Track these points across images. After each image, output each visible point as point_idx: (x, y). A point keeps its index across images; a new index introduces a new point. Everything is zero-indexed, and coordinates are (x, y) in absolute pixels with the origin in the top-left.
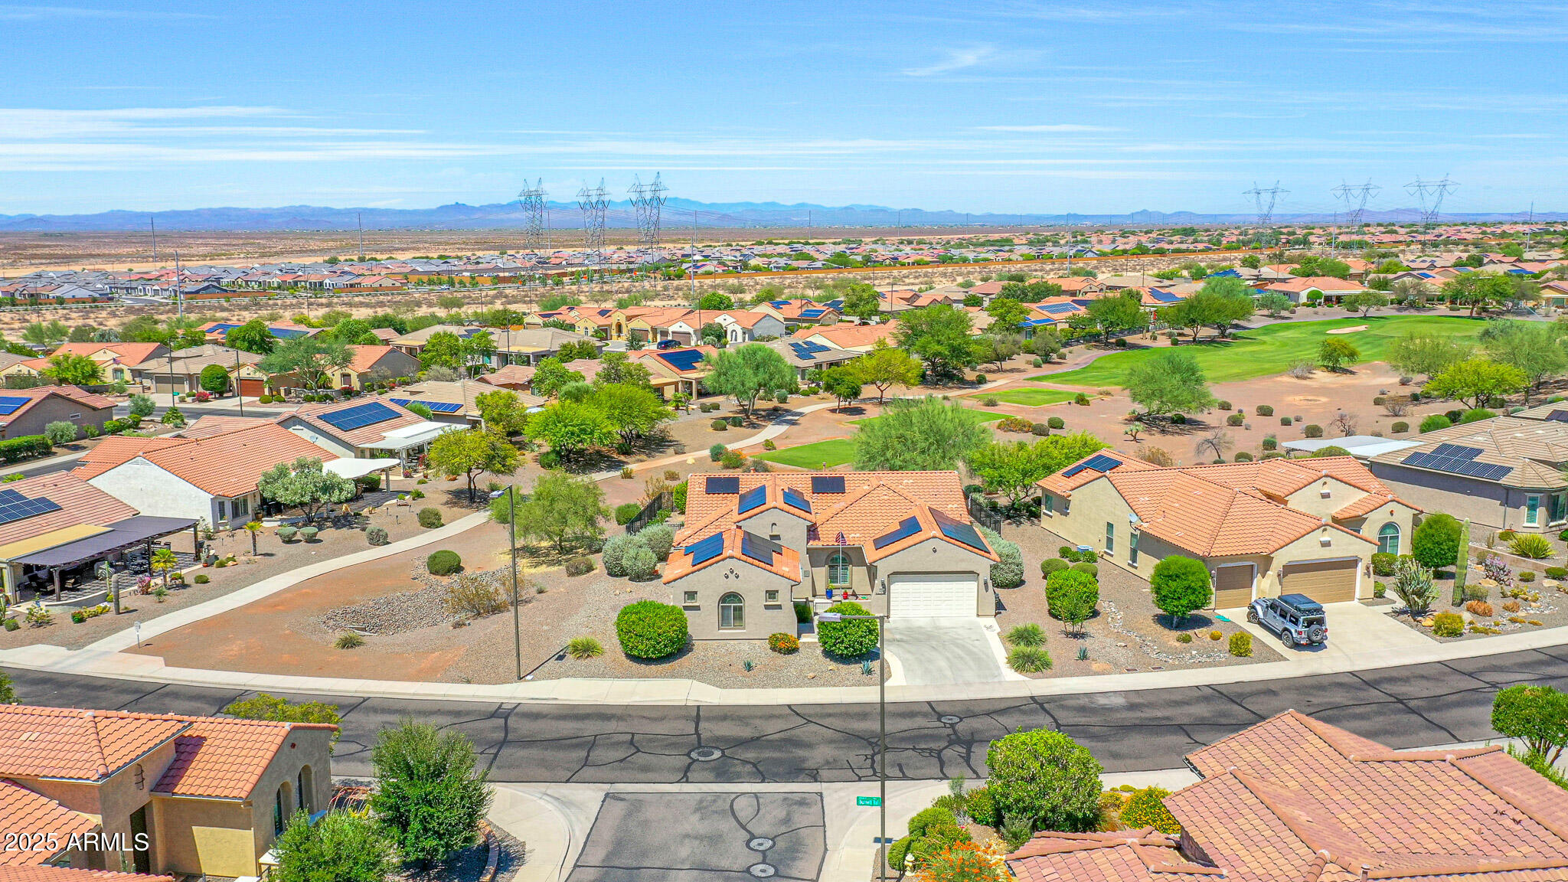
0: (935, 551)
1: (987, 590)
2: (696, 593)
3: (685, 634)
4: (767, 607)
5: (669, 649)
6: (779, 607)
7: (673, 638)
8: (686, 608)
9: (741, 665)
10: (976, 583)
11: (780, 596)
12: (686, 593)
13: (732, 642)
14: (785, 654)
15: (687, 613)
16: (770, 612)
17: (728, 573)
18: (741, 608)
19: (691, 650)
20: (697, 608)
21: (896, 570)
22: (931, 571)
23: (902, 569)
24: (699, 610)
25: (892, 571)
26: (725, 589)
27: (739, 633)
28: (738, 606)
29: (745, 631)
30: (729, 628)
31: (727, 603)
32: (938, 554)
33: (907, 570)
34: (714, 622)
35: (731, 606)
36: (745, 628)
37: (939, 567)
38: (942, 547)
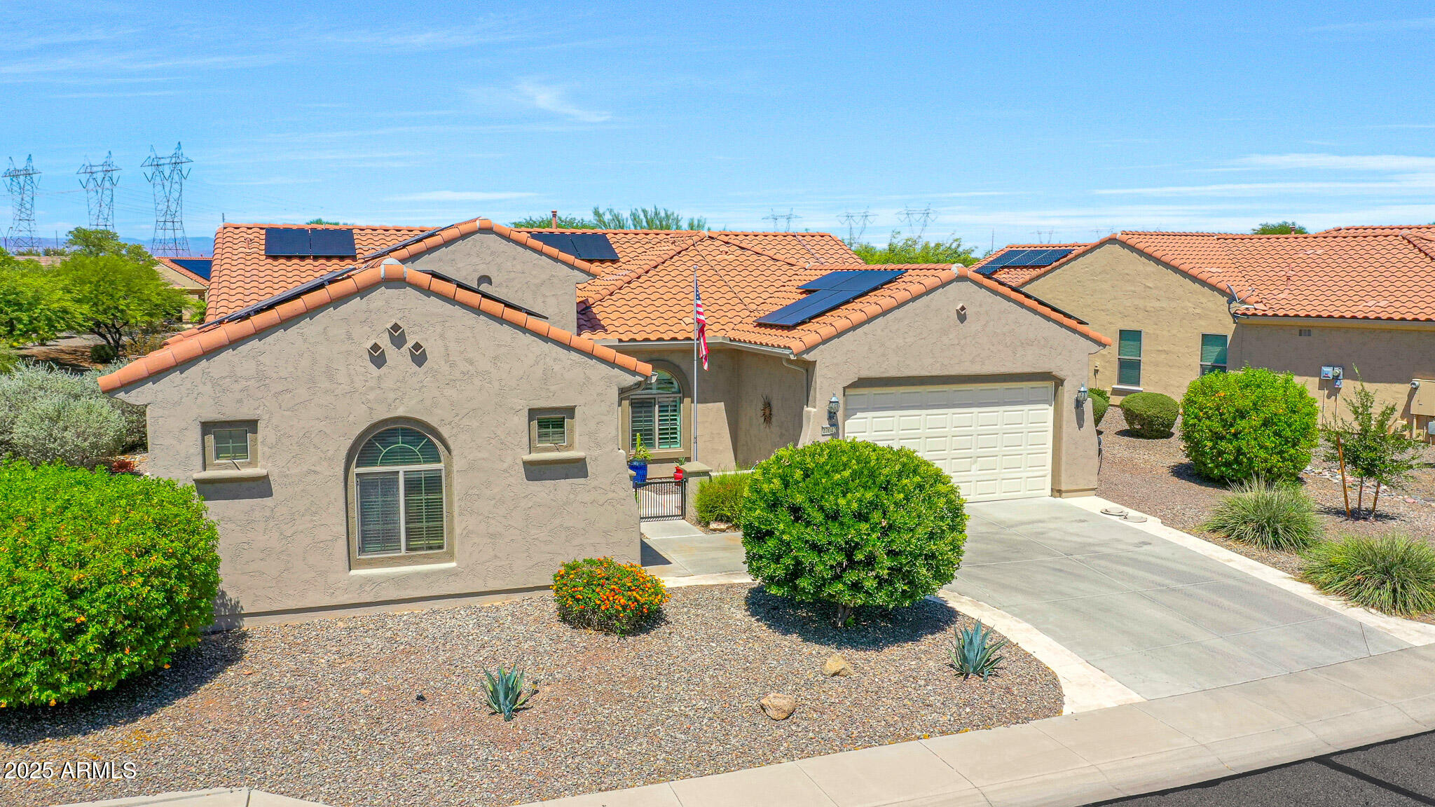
0: (962, 316)
1: (1080, 422)
2: (252, 425)
3: (206, 587)
4: (536, 471)
5: (130, 659)
6: (576, 468)
7: (145, 604)
8: (209, 489)
9: (474, 692)
10: (1048, 412)
11: (578, 428)
12: (207, 427)
13: (404, 610)
14: (624, 633)
15: (215, 510)
16: (544, 490)
17: (385, 342)
18: (434, 483)
19: (232, 656)
20: (259, 487)
21: (865, 373)
22: (953, 373)
23: (882, 370)
24: (268, 493)
25: (857, 376)
26: (371, 409)
27: (427, 575)
28: (425, 471)
29: (453, 564)
30: (390, 558)
31: (382, 464)
32: (971, 325)
33: (893, 373)
34: (330, 538)
35: (398, 472)
36: (450, 556)
37: (973, 362)
38: (981, 305)
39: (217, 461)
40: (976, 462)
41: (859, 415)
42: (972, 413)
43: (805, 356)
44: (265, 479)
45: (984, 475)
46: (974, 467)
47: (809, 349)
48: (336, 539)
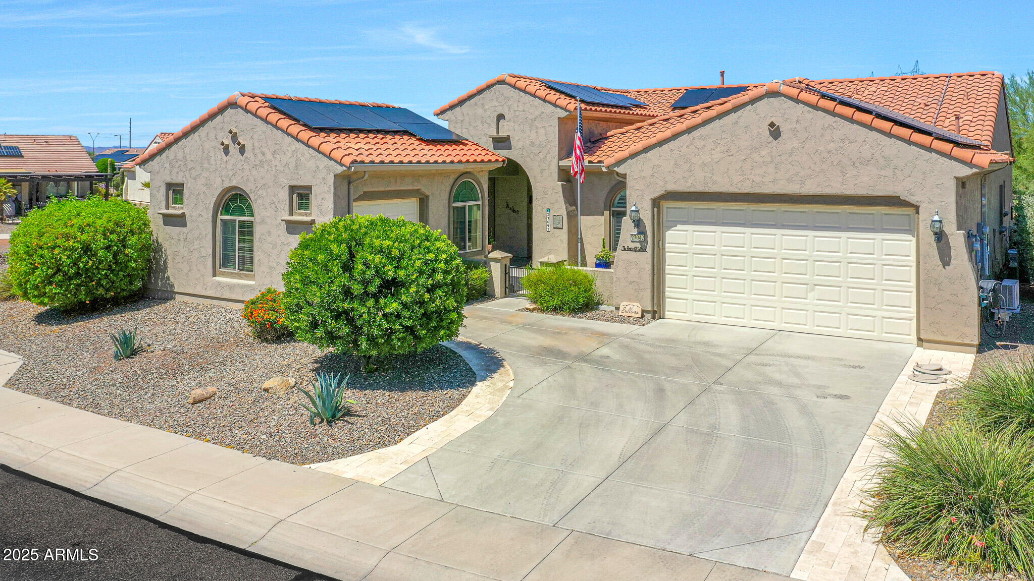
0: (773, 133)
1: (945, 258)
2: (182, 186)
4: (291, 228)
11: (313, 201)
12: (169, 186)
15: (168, 232)
16: (295, 241)
17: (229, 141)
18: (250, 229)
20: (182, 221)
21: (671, 187)
22: (766, 191)
23: (689, 184)
24: (184, 225)
25: (664, 189)
26: (223, 180)
27: (243, 287)
28: (247, 221)
29: (253, 283)
30: (231, 272)
31: (231, 215)
32: (787, 142)
33: (699, 188)
34: (206, 255)
35: (236, 220)
36: (252, 278)
37: (790, 180)
38: (798, 122)
39: (174, 205)
40: (813, 290)
41: (679, 227)
42: (807, 236)
43: (616, 169)
44: (183, 215)
45: (823, 305)
46: (810, 295)
47: (620, 162)
48: (207, 256)
